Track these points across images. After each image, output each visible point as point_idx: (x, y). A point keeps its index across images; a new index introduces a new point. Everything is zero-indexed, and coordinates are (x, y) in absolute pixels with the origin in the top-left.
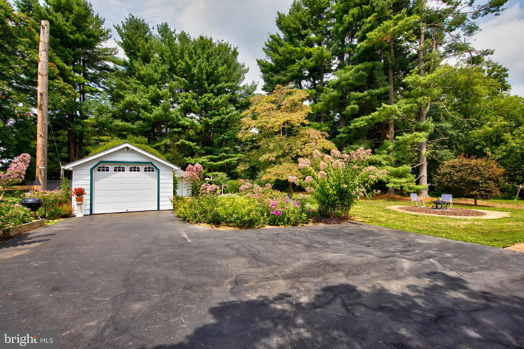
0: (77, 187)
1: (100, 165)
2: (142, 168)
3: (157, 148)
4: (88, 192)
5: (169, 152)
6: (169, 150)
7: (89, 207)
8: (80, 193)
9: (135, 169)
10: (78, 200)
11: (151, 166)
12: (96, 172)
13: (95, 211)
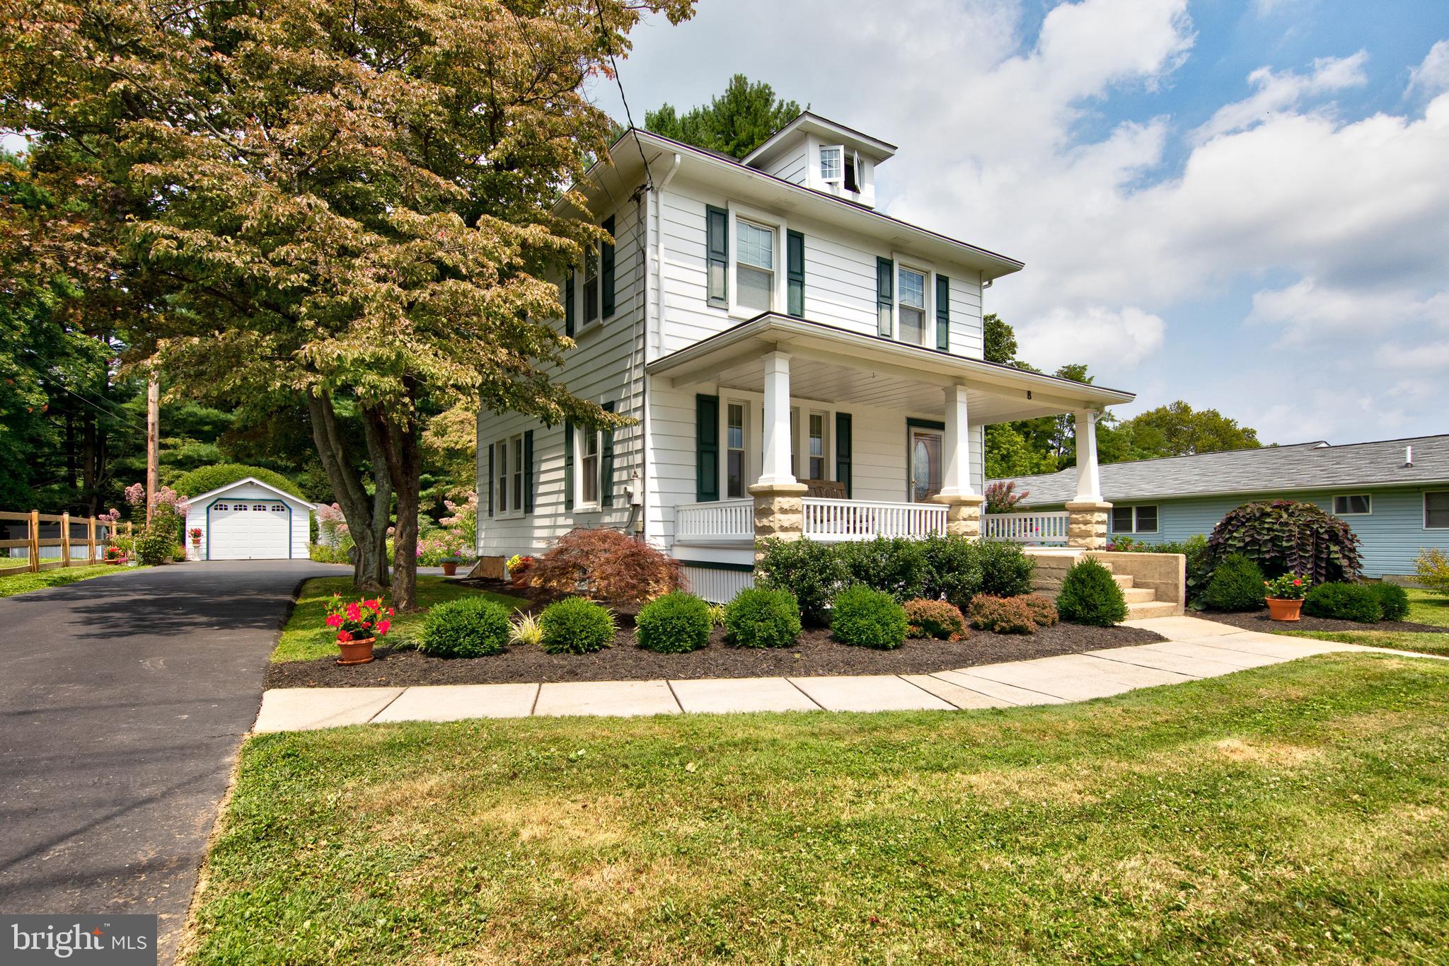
0: (194, 528)
1: (217, 503)
2: (269, 507)
3: (301, 486)
4: (204, 533)
5: (306, 471)
6: (306, 467)
7: (205, 551)
8: (197, 534)
9: (259, 507)
10: (195, 542)
11: (281, 504)
12: (212, 510)
13: (212, 557)
